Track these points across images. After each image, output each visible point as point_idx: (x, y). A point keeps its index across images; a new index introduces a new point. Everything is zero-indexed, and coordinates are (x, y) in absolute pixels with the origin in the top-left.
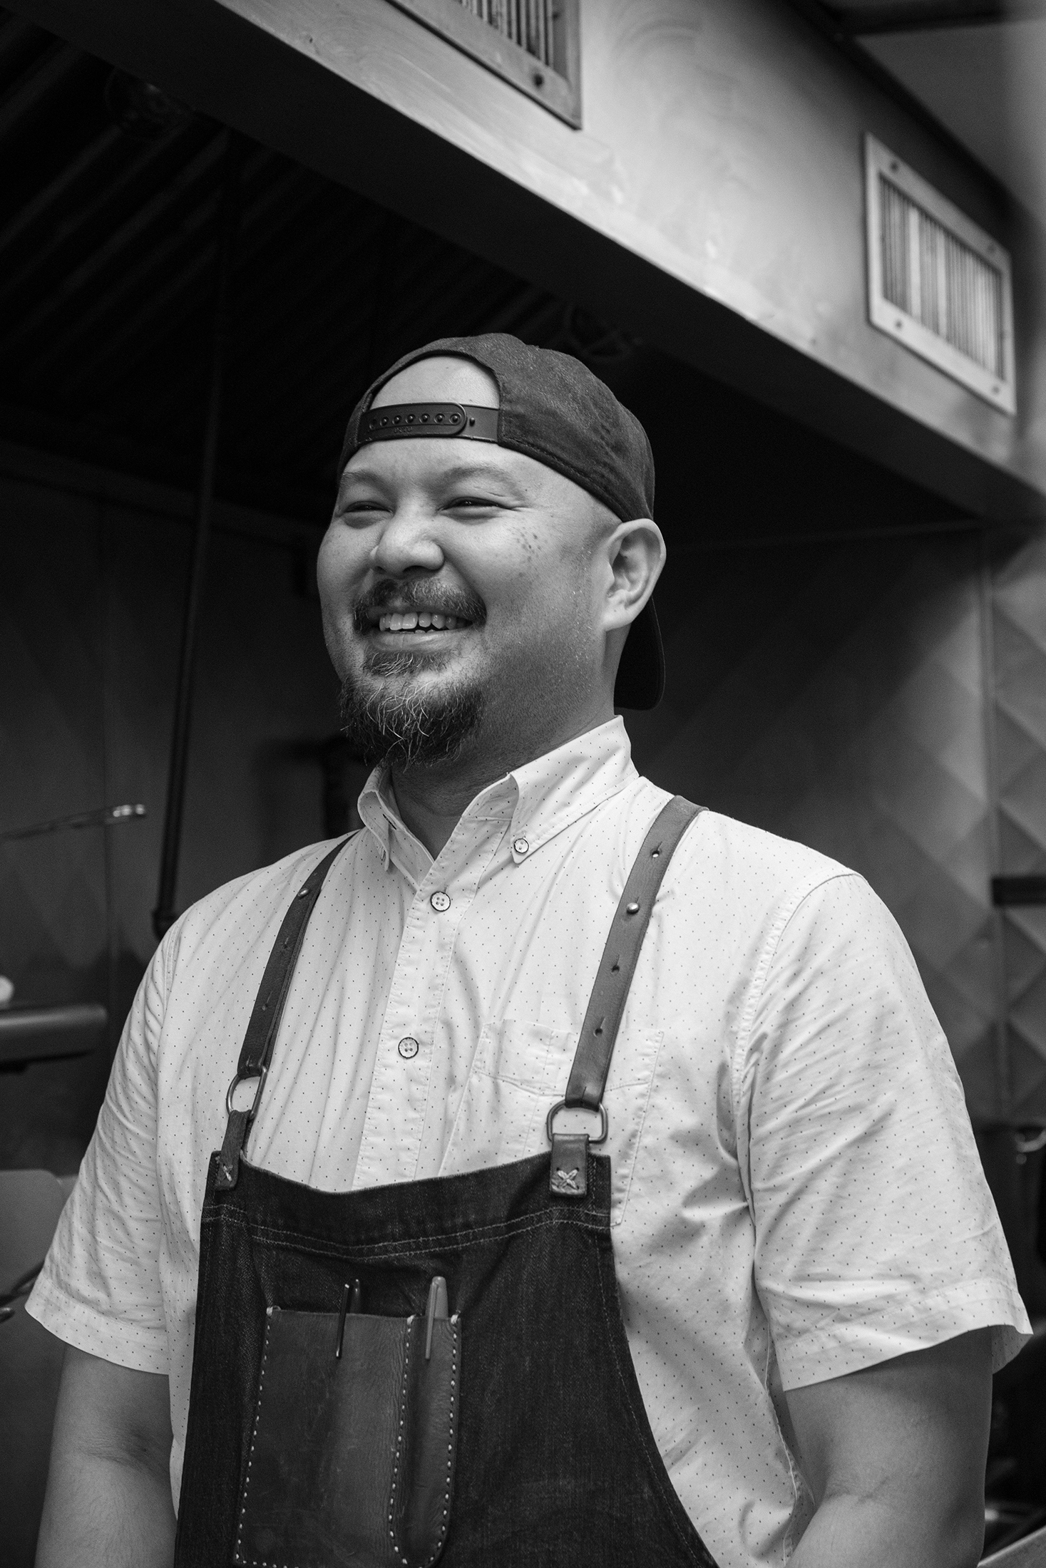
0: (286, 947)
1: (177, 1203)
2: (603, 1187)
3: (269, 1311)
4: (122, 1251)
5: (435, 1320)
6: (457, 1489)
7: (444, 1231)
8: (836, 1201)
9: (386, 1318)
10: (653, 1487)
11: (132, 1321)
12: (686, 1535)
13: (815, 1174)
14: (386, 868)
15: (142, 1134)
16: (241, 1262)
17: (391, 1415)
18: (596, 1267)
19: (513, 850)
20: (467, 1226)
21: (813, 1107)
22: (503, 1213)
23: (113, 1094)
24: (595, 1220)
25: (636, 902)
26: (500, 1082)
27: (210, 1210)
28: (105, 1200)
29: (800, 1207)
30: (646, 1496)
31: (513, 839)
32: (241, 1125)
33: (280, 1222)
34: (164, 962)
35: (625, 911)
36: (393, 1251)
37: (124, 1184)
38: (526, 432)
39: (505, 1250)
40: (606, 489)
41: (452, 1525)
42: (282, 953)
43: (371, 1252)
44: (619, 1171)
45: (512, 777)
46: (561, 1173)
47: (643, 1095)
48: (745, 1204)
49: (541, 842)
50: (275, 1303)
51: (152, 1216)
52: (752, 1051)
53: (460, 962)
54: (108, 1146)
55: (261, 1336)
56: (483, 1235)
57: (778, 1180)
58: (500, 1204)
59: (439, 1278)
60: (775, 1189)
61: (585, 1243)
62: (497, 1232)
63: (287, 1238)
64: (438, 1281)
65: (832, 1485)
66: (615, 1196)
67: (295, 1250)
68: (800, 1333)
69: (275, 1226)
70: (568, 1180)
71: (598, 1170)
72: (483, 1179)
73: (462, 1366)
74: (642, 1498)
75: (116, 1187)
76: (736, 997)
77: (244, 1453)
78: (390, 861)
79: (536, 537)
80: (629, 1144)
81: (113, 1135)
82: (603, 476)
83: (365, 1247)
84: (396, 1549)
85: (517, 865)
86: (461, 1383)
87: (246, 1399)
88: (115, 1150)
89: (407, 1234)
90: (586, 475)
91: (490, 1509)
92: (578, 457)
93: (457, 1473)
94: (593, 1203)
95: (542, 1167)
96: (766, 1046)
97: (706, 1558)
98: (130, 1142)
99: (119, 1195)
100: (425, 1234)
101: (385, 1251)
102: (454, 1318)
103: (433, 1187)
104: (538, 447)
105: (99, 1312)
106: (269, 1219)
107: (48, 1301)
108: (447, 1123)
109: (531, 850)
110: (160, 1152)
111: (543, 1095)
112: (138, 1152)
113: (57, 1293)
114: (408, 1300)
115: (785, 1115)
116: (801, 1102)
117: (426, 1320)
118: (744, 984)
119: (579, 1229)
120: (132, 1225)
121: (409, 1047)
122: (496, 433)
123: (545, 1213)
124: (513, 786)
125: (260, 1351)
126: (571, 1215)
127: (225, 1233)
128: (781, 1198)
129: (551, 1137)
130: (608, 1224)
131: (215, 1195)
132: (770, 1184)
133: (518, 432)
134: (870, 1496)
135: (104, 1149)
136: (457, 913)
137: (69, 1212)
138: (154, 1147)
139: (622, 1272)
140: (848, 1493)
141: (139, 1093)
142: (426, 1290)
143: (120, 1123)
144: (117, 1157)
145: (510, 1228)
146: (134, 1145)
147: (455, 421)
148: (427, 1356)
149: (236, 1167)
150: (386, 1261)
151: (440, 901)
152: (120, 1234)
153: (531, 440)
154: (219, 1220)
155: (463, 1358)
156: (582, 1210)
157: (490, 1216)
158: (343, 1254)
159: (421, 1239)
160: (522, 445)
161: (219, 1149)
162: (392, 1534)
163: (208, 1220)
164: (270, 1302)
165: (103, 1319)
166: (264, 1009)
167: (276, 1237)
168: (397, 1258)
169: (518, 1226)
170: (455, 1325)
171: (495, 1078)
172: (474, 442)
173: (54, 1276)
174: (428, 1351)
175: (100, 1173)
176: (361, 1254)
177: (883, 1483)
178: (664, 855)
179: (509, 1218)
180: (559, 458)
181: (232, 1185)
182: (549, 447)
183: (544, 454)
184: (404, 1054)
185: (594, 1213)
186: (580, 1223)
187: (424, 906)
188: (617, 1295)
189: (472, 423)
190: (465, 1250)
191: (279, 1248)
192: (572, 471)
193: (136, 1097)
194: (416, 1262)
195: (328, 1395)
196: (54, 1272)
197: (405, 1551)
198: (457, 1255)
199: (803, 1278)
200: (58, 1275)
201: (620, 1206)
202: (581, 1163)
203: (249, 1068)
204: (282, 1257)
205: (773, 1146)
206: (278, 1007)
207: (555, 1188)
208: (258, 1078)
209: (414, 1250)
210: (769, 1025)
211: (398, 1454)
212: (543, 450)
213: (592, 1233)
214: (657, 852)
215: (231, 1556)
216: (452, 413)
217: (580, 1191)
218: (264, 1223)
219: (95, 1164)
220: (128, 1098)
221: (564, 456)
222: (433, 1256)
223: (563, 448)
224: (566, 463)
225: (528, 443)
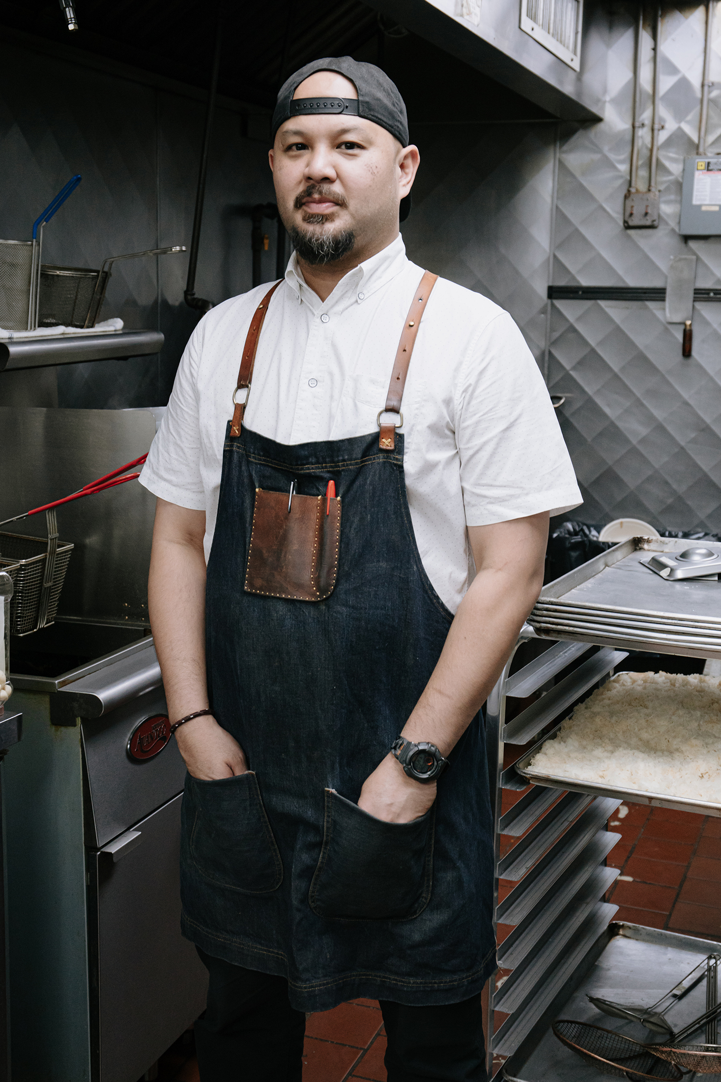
0: (254, 330)
1: (211, 443)
2: (401, 447)
3: (257, 490)
4: (182, 460)
5: (330, 499)
6: (340, 566)
7: (332, 462)
8: (493, 455)
9: (309, 496)
10: (417, 566)
11: (187, 489)
12: (427, 584)
13: (485, 443)
14: (300, 303)
15: (190, 412)
16: (243, 468)
17: (311, 536)
18: (397, 479)
19: (358, 298)
20: (344, 460)
21: (486, 416)
22: (360, 456)
23: (176, 393)
24: (397, 459)
25: (413, 321)
26: (357, 402)
27: (228, 445)
28: (173, 438)
29: (478, 456)
30: (415, 570)
31: (358, 293)
32: (241, 409)
33: (261, 453)
34: (198, 338)
35: (408, 325)
36: (312, 469)
37: (182, 433)
38: (370, 110)
39: (359, 471)
40: (400, 134)
41: (337, 580)
42: (253, 334)
43: (302, 469)
44: (407, 440)
45: (360, 267)
46: (384, 440)
47: (417, 409)
48: (456, 451)
49: (370, 294)
50: (259, 487)
51: (195, 446)
52: (463, 392)
53: (334, 347)
54: (175, 416)
55: (253, 500)
56: (351, 465)
57: (469, 445)
58: (358, 452)
59: (332, 481)
60: (468, 449)
61: (393, 469)
62: (356, 464)
63: (264, 460)
64: (331, 482)
65: (485, 564)
66: (405, 450)
67: (268, 466)
68: (473, 506)
69: (259, 455)
70: (387, 443)
71: (399, 439)
72: (351, 441)
73: (342, 518)
74: (413, 570)
75: (179, 434)
76: (457, 370)
77: (247, 547)
78: (301, 300)
79: (376, 167)
80: (412, 429)
81: (177, 411)
82: (398, 127)
83: (300, 467)
84: (315, 588)
85: (359, 304)
86: (342, 524)
87: (247, 525)
88: (178, 418)
89: (318, 463)
90: (392, 127)
91: (353, 574)
92: (389, 120)
93: (340, 559)
94: (397, 453)
95: (376, 438)
96: (471, 389)
97: (435, 593)
98: (185, 415)
99: (180, 436)
100: (326, 463)
101: (308, 469)
102: (339, 498)
103: (329, 444)
104: (375, 116)
105: (172, 485)
106: (256, 452)
107: (149, 479)
108: (331, 417)
109: (365, 298)
110: (201, 421)
111: (375, 407)
112: (188, 419)
113: (153, 476)
114: (318, 489)
115: (475, 419)
116: (481, 413)
117: (327, 499)
118: (460, 363)
119: (391, 463)
120: (186, 450)
121: (313, 382)
122: (357, 111)
123: (377, 456)
124: (361, 270)
125: (253, 506)
126: (388, 457)
127: (235, 456)
128: (471, 452)
129: (379, 425)
130: (403, 461)
131: (230, 438)
132: (467, 446)
133: (367, 110)
134: (500, 569)
135: (172, 417)
136: (332, 323)
137: (157, 442)
138: (198, 419)
139: (408, 481)
140: (491, 568)
141: (188, 394)
142: (326, 485)
143: (180, 407)
144: (179, 421)
145: (362, 462)
146: (186, 416)
147: (339, 106)
148: (328, 513)
149: (240, 428)
150: (309, 473)
151: (325, 318)
152: (181, 453)
153: (372, 114)
154: (232, 449)
155: (342, 514)
156: (392, 456)
157: (354, 456)
158: (290, 469)
159: (324, 465)
160: (369, 116)
161: (232, 419)
162: (313, 583)
163: (227, 449)
164: (257, 486)
165: (174, 488)
166: (247, 358)
167: (260, 460)
168: (314, 472)
169: (365, 461)
170: (339, 501)
171: (354, 400)
172: (348, 116)
173: (151, 469)
174: (328, 512)
175: (171, 427)
176: (298, 469)
177: (505, 564)
178: (424, 301)
179: (362, 458)
180: (383, 121)
181: (239, 436)
182: (379, 116)
183: (377, 120)
184: (311, 385)
185: (397, 457)
186: (391, 461)
187: (319, 320)
188: (406, 490)
189: (347, 107)
190: (343, 470)
191: (260, 464)
192: (388, 126)
193: (187, 396)
194: (322, 474)
195: (285, 527)
196: (151, 466)
197: (318, 589)
198: (339, 472)
199: (477, 485)
200: (153, 468)
201: (407, 454)
202: (392, 436)
203: (242, 385)
204: (262, 468)
205: (468, 432)
206: (253, 357)
207: (381, 446)
208: (247, 389)
209: (321, 469)
210: (472, 380)
211: (315, 551)
212: (377, 117)
213: (396, 465)
214: (421, 299)
215: (244, 587)
216: (338, 102)
217: (392, 448)
218: (254, 453)
219: (168, 423)
220: (183, 396)
221: (385, 119)
222: (328, 472)
223: (384, 116)
224: (386, 123)
225: (371, 115)
